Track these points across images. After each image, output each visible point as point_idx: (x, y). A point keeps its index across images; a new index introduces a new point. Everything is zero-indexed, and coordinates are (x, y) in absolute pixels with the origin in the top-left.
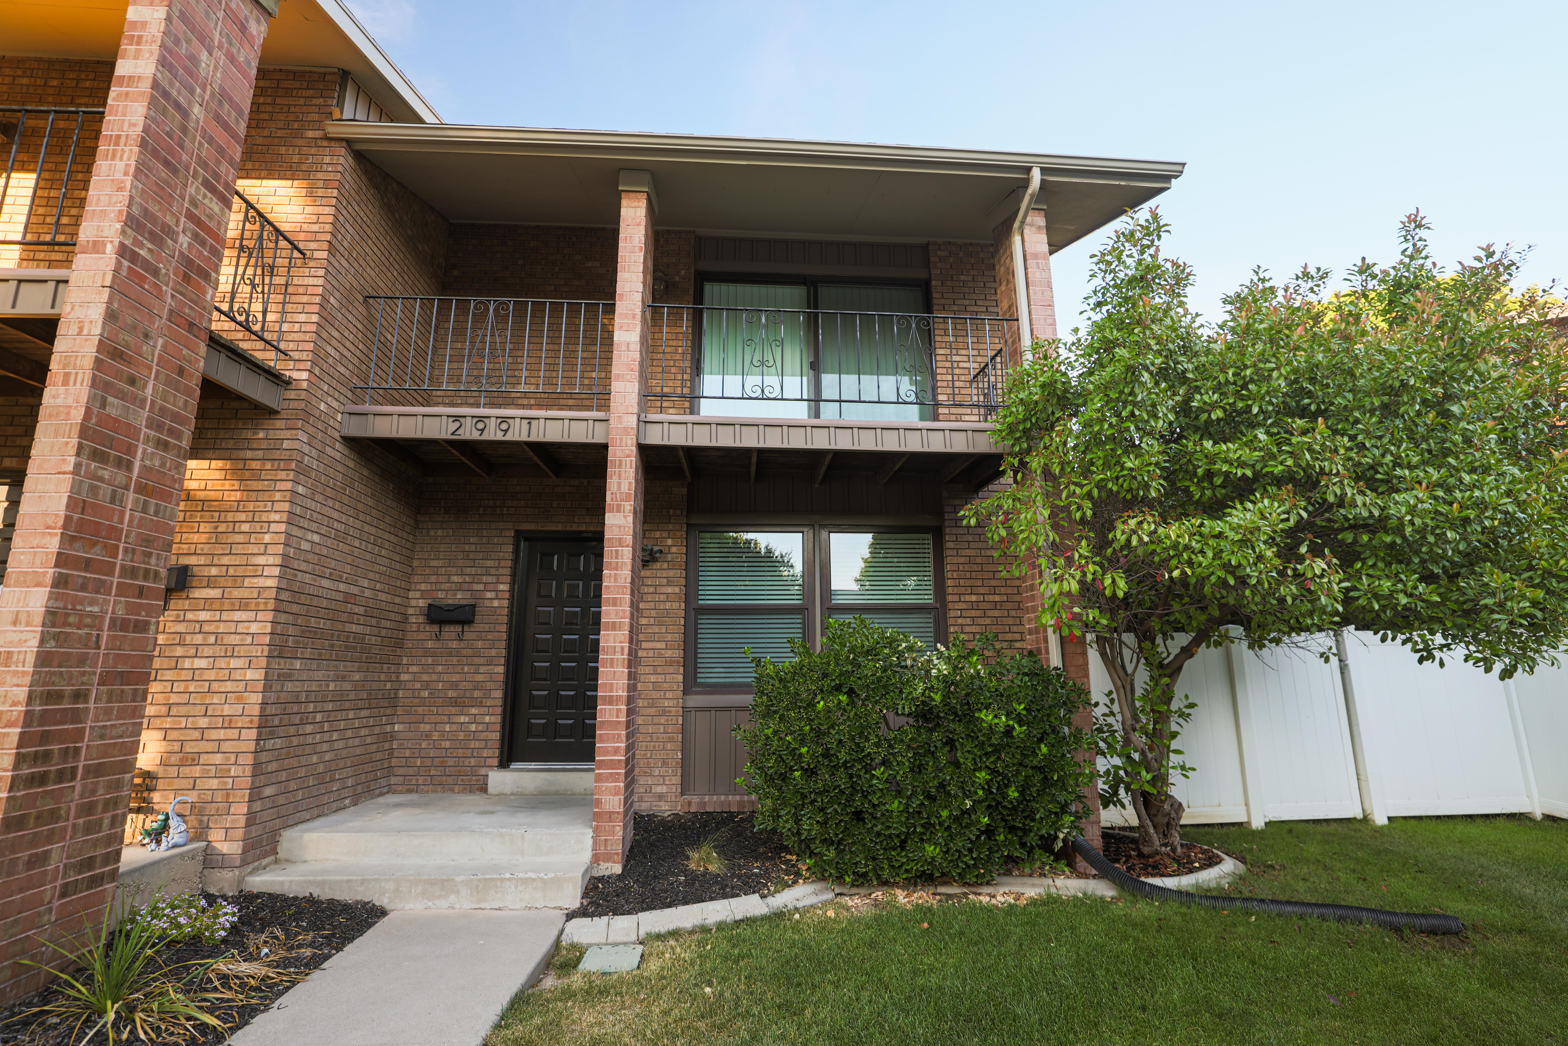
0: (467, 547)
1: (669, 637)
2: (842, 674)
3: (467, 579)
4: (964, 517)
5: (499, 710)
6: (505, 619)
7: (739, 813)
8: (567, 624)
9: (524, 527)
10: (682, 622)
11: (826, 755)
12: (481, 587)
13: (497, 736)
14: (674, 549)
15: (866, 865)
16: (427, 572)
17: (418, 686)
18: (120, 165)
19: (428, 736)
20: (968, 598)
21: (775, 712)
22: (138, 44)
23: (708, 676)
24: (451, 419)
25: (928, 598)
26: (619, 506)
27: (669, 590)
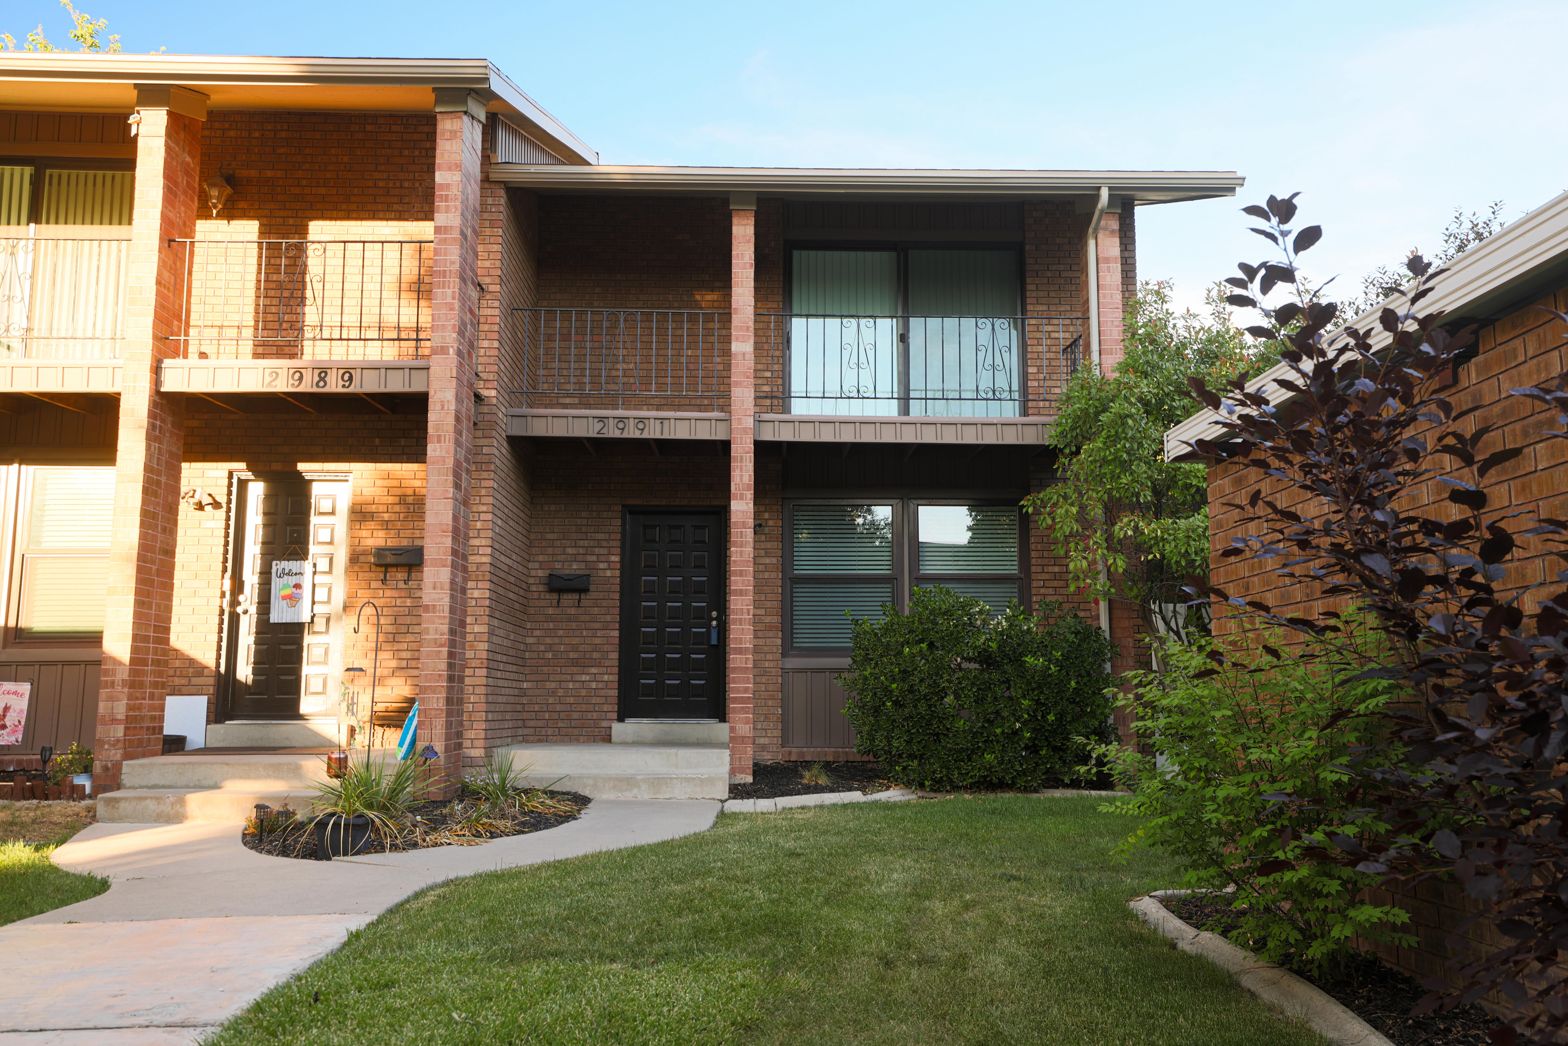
0: (579, 521)
1: (768, 604)
2: (924, 631)
3: (581, 551)
4: (1023, 506)
5: (616, 670)
6: (618, 588)
7: (834, 762)
8: (670, 592)
9: (630, 502)
10: (780, 591)
11: (911, 690)
12: (594, 558)
13: (615, 693)
14: (771, 523)
15: (941, 772)
16: (544, 544)
17: (542, 648)
18: (449, 292)
19: (554, 693)
20: (1051, 569)
21: (872, 659)
22: (446, 201)
23: (801, 641)
24: (596, 420)
25: (1013, 568)
26: (742, 495)
27: (767, 561)
